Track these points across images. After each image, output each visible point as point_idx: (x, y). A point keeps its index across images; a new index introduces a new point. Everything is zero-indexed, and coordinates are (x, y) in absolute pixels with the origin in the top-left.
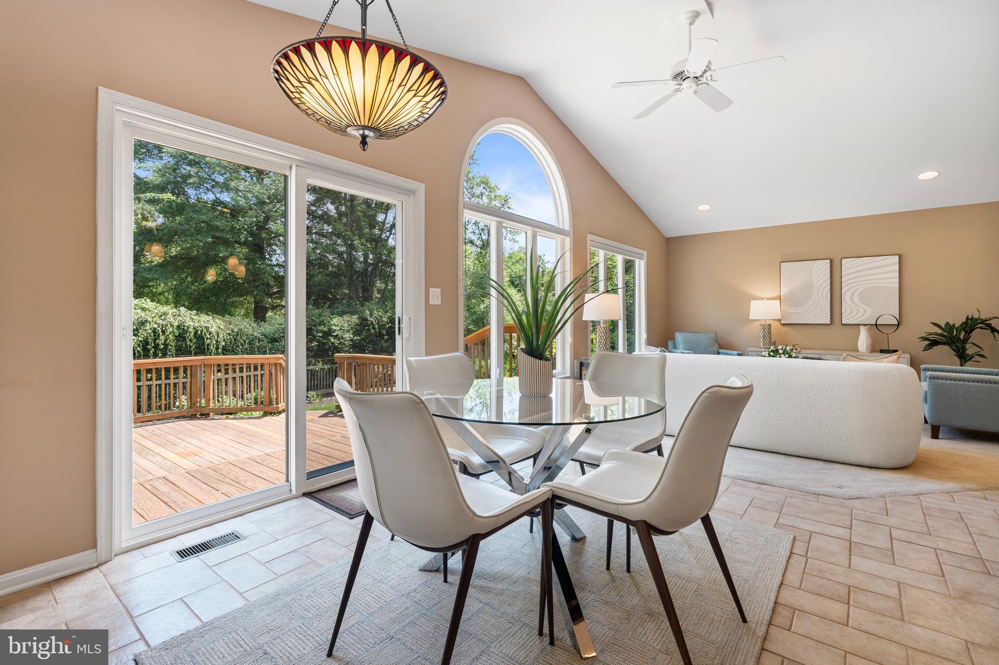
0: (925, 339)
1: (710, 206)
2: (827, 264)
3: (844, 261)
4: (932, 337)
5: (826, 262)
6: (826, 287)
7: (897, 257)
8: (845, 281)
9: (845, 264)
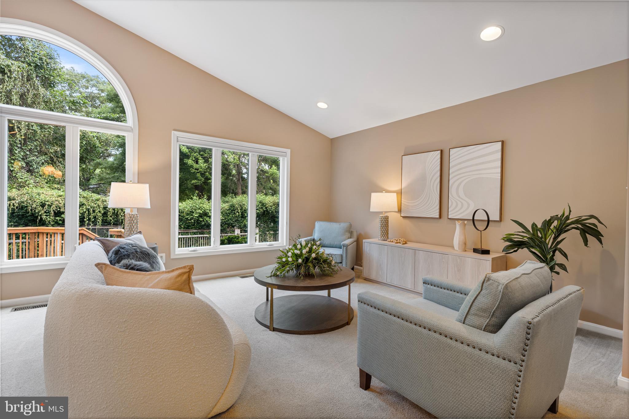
0: (510, 240)
1: (327, 105)
2: (438, 154)
3: (452, 151)
4: (516, 238)
5: (436, 154)
6: (437, 178)
7: (500, 143)
8: (453, 173)
9: (453, 154)
